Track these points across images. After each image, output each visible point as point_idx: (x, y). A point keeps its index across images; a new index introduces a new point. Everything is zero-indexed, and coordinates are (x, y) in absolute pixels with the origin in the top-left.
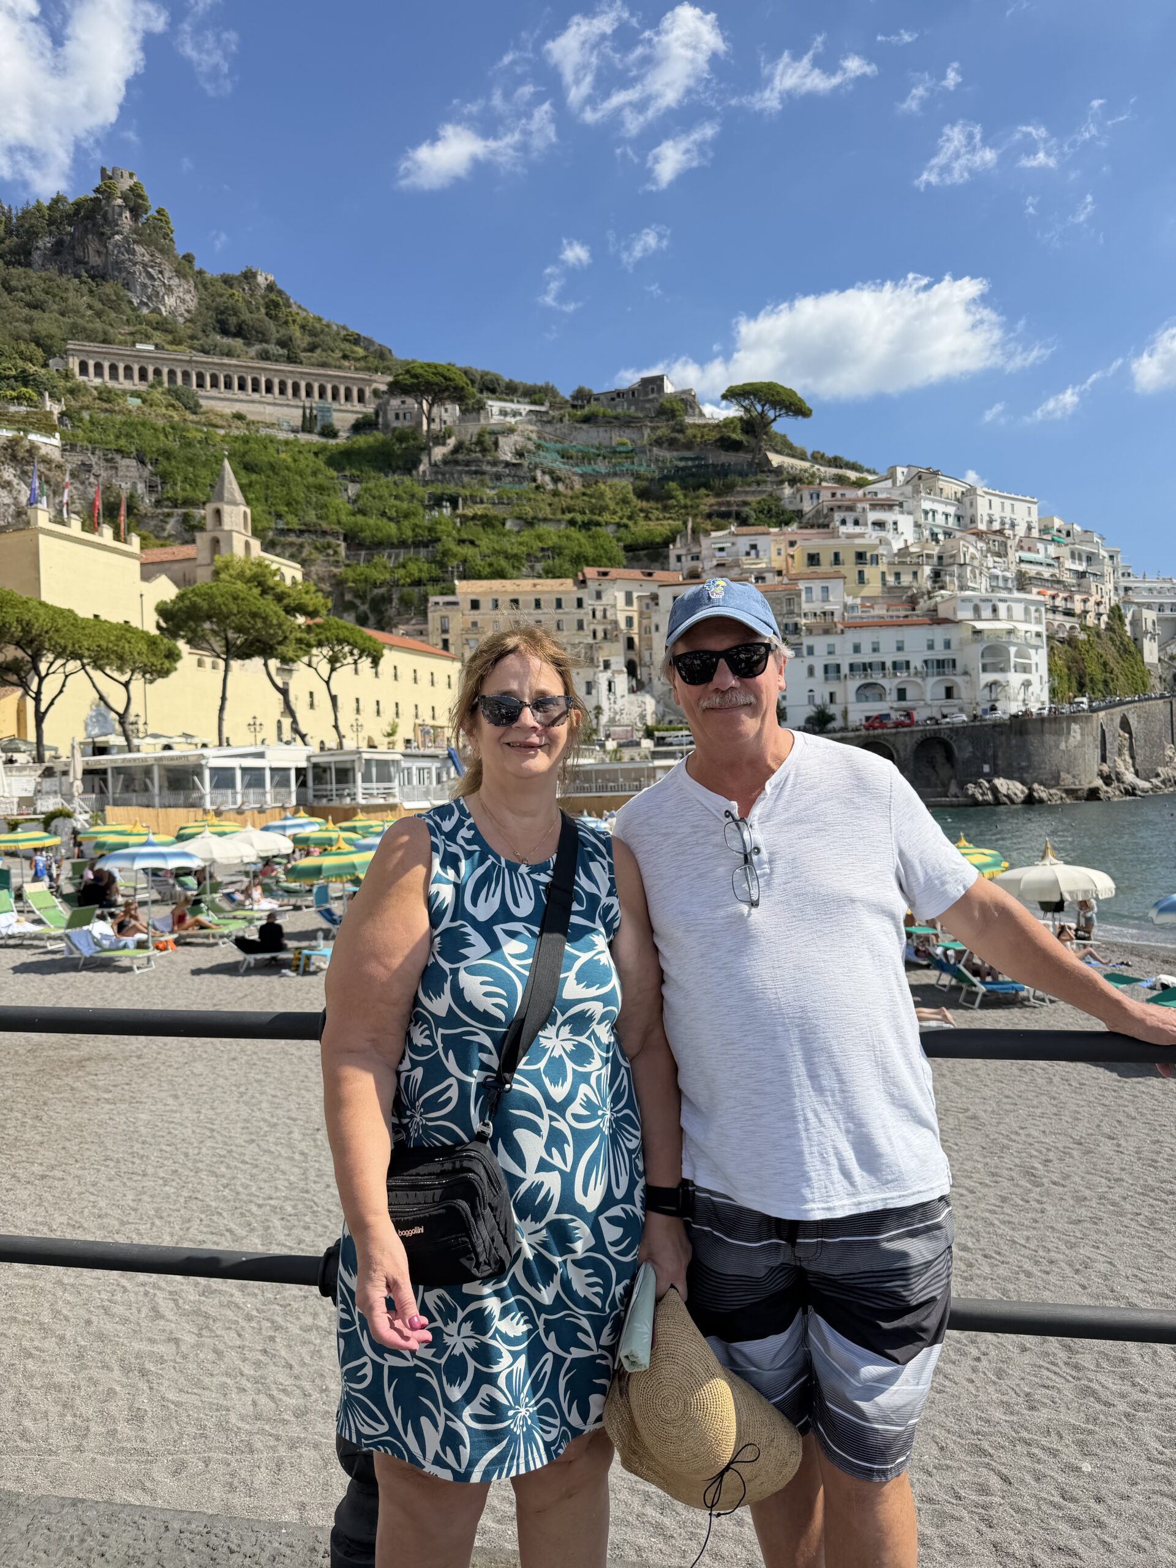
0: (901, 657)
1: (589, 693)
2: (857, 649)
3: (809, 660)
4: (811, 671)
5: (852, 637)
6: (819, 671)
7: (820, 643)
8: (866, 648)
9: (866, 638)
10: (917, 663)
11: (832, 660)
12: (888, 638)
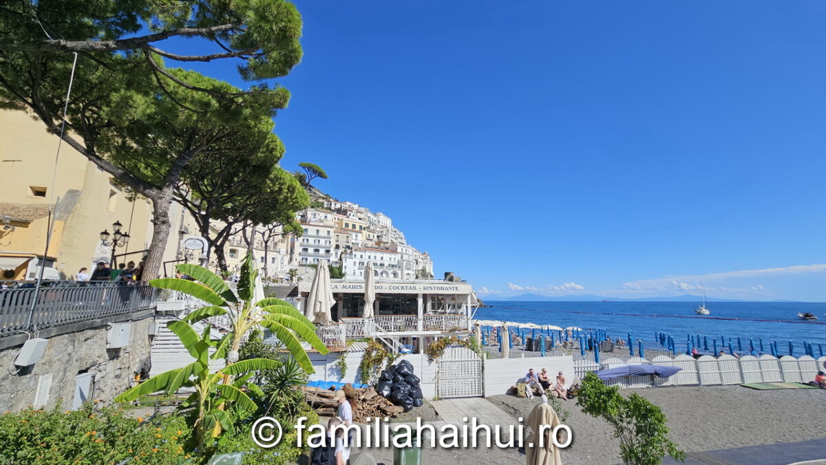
0: (382, 262)
1: (273, 262)
2: (369, 257)
3: (354, 260)
4: (355, 263)
5: (368, 254)
6: (357, 264)
7: (358, 254)
8: (372, 258)
9: (373, 254)
10: (386, 264)
11: (362, 260)
12: (379, 255)
